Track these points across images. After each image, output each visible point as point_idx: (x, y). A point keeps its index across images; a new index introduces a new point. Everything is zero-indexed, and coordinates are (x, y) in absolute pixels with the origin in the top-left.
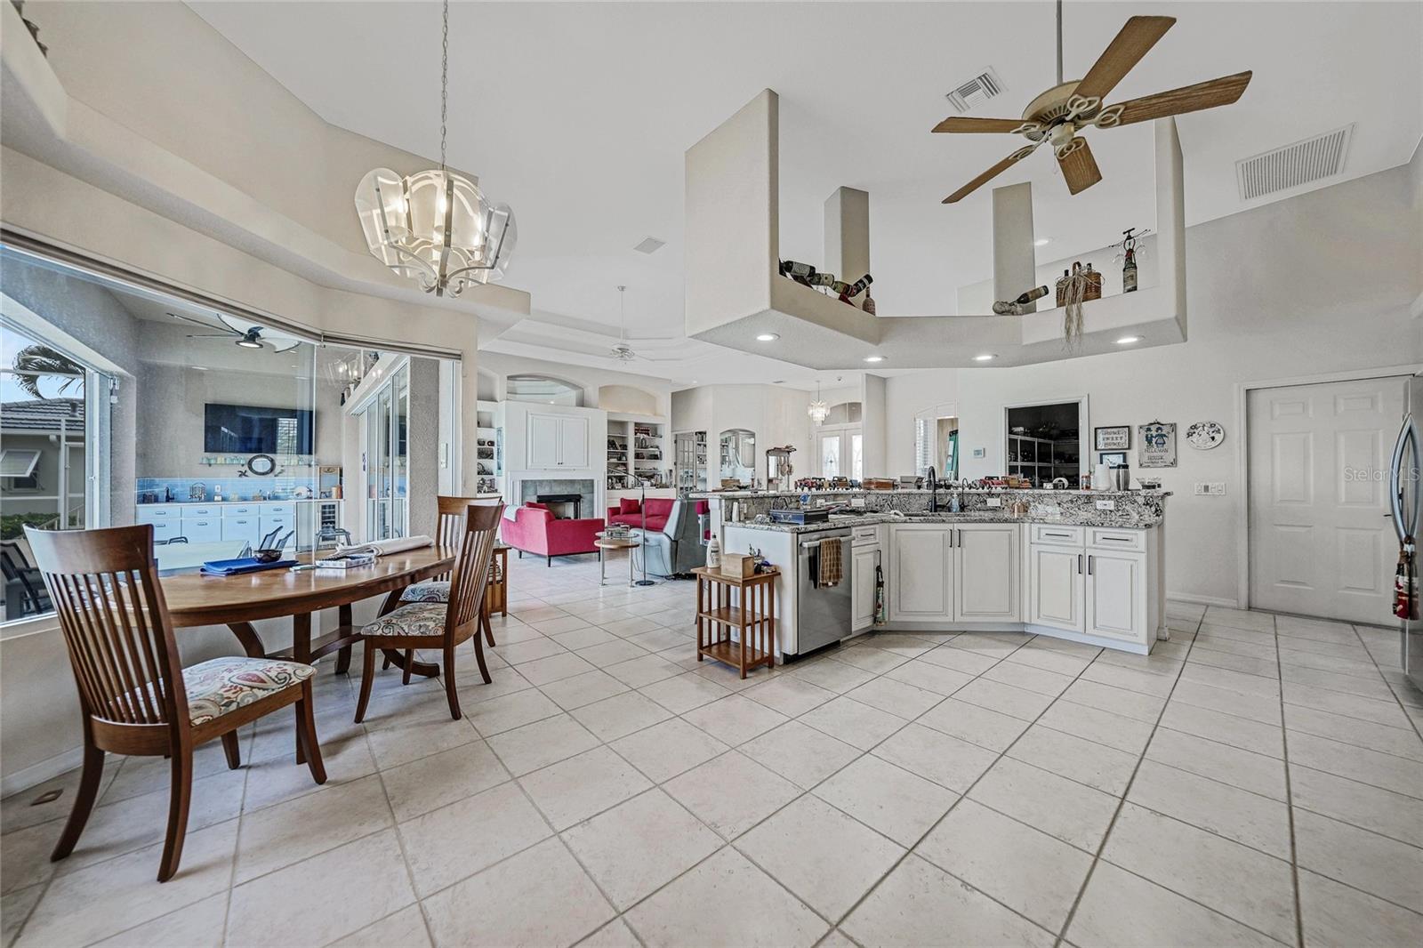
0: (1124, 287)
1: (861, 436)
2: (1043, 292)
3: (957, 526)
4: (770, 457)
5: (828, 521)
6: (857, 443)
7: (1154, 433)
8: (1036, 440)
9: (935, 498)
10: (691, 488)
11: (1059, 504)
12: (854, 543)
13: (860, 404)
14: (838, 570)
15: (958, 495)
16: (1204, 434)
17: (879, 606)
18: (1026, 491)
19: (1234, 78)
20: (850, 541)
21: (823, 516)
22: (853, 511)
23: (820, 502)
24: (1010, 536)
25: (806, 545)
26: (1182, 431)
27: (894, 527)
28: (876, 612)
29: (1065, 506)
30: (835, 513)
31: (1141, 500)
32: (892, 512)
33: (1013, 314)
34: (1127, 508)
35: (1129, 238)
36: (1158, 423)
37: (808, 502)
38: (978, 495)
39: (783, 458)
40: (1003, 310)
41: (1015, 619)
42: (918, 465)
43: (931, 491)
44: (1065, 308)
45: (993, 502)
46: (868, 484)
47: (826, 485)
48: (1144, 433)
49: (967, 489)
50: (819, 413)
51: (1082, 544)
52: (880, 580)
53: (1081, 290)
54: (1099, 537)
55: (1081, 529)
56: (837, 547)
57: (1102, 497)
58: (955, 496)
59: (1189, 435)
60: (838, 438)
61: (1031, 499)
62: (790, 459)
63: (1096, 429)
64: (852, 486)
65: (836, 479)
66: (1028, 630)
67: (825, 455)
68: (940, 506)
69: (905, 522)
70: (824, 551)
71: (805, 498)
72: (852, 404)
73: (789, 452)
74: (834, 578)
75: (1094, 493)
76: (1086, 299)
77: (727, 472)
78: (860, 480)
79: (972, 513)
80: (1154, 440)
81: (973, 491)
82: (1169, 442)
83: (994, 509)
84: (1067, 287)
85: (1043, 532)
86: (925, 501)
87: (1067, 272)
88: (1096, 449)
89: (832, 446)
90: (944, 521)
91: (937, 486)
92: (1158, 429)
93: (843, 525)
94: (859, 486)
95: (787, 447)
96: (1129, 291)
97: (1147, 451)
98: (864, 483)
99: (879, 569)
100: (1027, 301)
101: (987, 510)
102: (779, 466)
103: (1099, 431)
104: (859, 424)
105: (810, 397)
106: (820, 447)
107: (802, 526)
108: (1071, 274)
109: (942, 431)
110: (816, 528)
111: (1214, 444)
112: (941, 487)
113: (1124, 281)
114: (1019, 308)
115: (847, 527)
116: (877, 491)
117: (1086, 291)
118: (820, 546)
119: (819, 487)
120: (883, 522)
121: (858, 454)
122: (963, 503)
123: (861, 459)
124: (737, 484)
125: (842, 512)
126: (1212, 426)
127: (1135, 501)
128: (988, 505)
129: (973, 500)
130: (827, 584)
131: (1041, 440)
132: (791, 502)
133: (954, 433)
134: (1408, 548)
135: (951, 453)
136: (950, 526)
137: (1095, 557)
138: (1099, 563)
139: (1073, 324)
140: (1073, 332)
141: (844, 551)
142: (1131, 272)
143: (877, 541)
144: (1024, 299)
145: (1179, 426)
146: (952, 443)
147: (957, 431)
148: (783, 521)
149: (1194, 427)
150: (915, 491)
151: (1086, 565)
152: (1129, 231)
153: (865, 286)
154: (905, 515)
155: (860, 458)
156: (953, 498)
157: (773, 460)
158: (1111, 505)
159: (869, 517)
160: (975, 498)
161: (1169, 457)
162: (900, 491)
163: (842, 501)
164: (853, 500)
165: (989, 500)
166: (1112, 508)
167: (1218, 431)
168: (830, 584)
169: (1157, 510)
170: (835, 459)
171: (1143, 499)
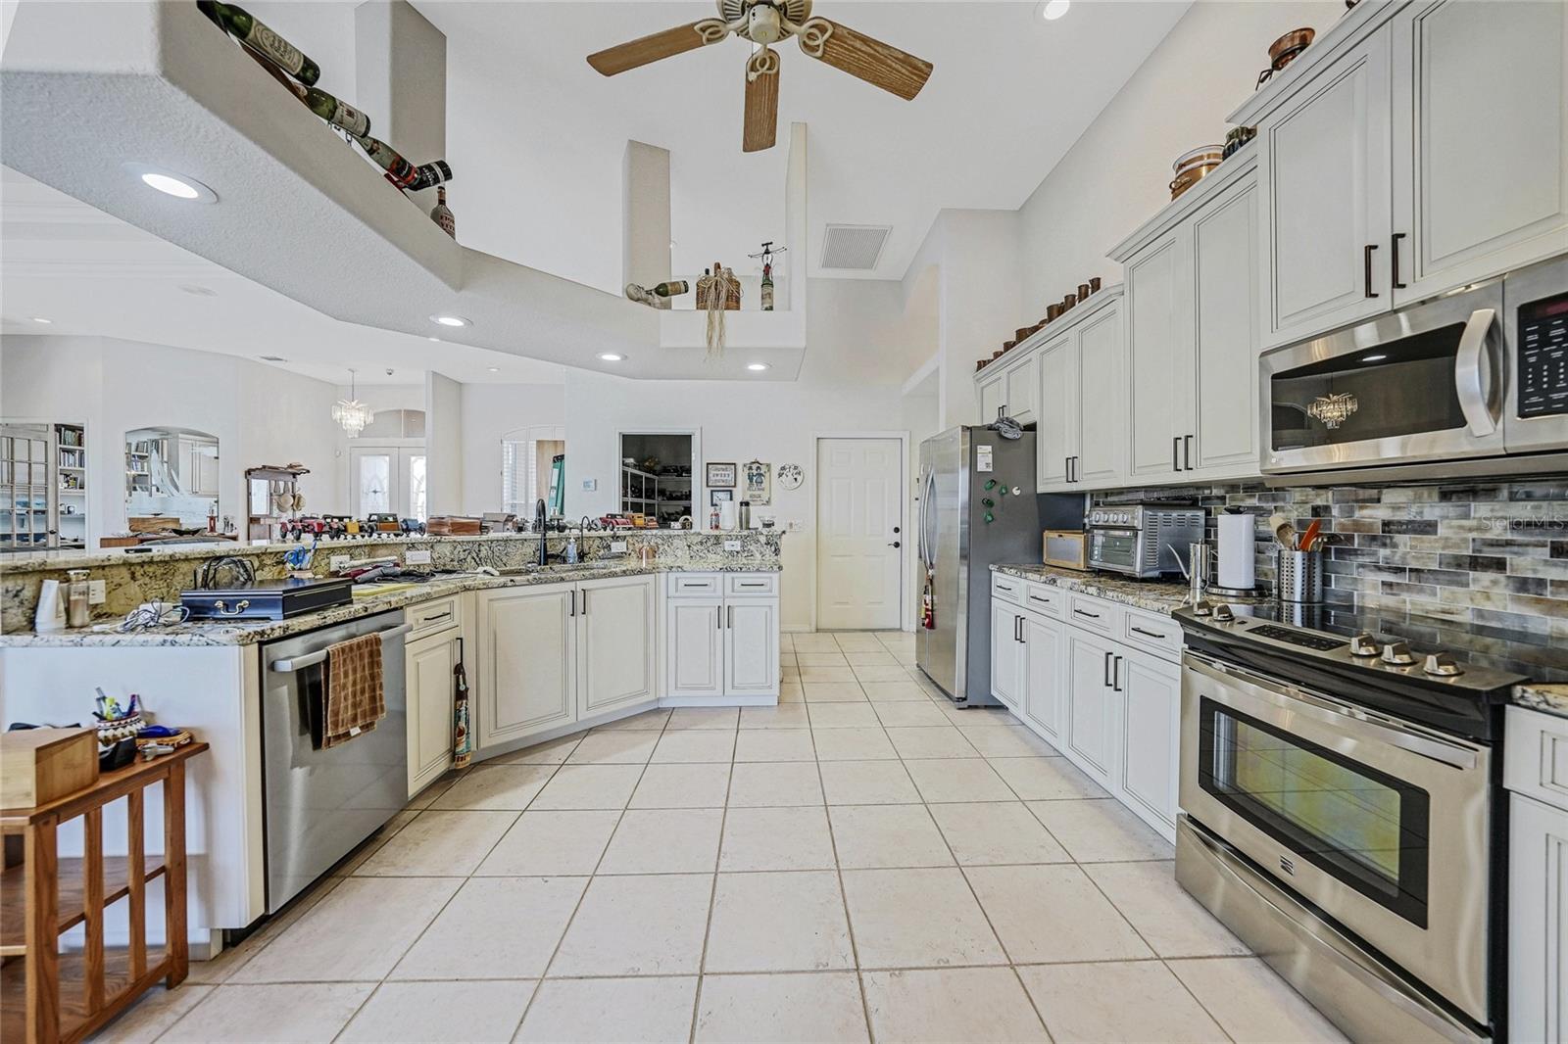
0: (762, 304)
1: (425, 458)
2: (683, 288)
3: (581, 585)
4: (254, 482)
5: (351, 602)
6: (419, 467)
7: (755, 472)
8: (643, 474)
9: (545, 544)
10: (38, 537)
11: (689, 546)
12: (409, 637)
13: (423, 414)
14: (373, 699)
15: (577, 539)
16: (790, 474)
17: (461, 733)
18: (654, 532)
19: (920, 65)
20: (402, 635)
21: (336, 592)
22: (411, 575)
23: (336, 562)
24: (645, 591)
25: (285, 666)
26: (775, 470)
27: (484, 595)
28: (454, 744)
29: (695, 548)
30: (370, 581)
31: (763, 539)
32: (480, 569)
33: (650, 304)
34: (752, 548)
35: (767, 252)
36: (758, 462)
37: (306, 564)
38: (601, 538)
39: (282, 484)
40: (638, 295)
41: (651, 697)
42: (505, 499)
43: (539, 536)
44: (706, 312)
45: (618, 547)
46: (437, 526)
47: (353, 528)
48: (747, 471)
49: (585, 531)
50: (354, 419)
51: (721, 594)
52: (462, 688)
53: (723, 295)
54: (737, 584)
55: (719, 576)
56: (371, 654)
57: (730, 538)
58: (572, 540)
59: (780, 475)
60: (387, 458)
61: (660, 541)
62: (297, 485)
63: (708, 464)
64: (407, 530)
65: (375, 517)
66: (664, 705)
67: (364, 481)
68: (552, 556)
69: (504, 586)
70: (337, 671)
71: (298, 556)
72: (410, 413)
73: (294, 475)
74: (364, 716)
75: (722, 532)
76: (727, 308)
77: (145, 505)
78: (422, 519)
79: (594, 563)
80: (755, 478)
81: (593, 533)
82: (766, 481)
83: (620, 556)
84: (709, 288)
85: (682, 583)
86: (530, 549)
87: (707, 272)
88: (708, 486)
89: (377, 471)
90: (562, 580)
91: (548, 528)
92: (758, 468)
93: (386, 607)
94: (421, 529)
95: (291, 466)
96: (766, 309)
97: (749, 489)
98: (431, 525)
99: (459, 670)
100: (665, 294)
101: (612, 558)
102: (274, 496)
103: (710, 466)
104: (422, 441)
105: (336, 393)
106: (355, 472)
107: (277, 623)
108: (712, 273)
109: (543, 454)
110: (320, 622)
111: (796, 485)
112: (552, 528)
113: (763, 298)
114: (657, 299)
115: (395, 609)
116: (454, 537)
117: (727, 299)
118: (327, 662)
119: (337, 533)
120: (466, 589)
121: (420, 483)
122: (582, 551)
123: (424, 489)
124: (174, 526)
125: (385, 578)
126: (796, 468)
127: (758, 541)
128: (613, 551)
129: (595, 546)
130: (347, 735)
131: (648, 475)
132: (262, 566)
133: (559, 459)
134: (930, 572)
135: (555, 484)
136: (568, 586)
137: (733, 607)
138: (736, 613)
139: (714, 335)
140: (715, 344)
141: (386, 657)
142: (768, 289)
143: (455, 623)
144: (663, 291)
145: (772, 468)
146: (556, 471)
147: (562, 457)
148: (223, 614)
149: (783, 468)
150: (514, 534)
151: (724, 618)
152: (767, 244)
153: (436, 180)
154: (503, 573)
155: (423, 487)
156: (570, 543)
157: (260, 487)
158: (737, 545)
159: (439, 584)
160: (597, 542)
161: (765, 496)
162: (492, 535)
163: (386, 558)
164: (408, 554)
165: (613, 545)
166: (739, 549)
167: (799, 473)
168: (355, 731)
169: (776, 550)
170: (383, 489)
171: (765, 538)
